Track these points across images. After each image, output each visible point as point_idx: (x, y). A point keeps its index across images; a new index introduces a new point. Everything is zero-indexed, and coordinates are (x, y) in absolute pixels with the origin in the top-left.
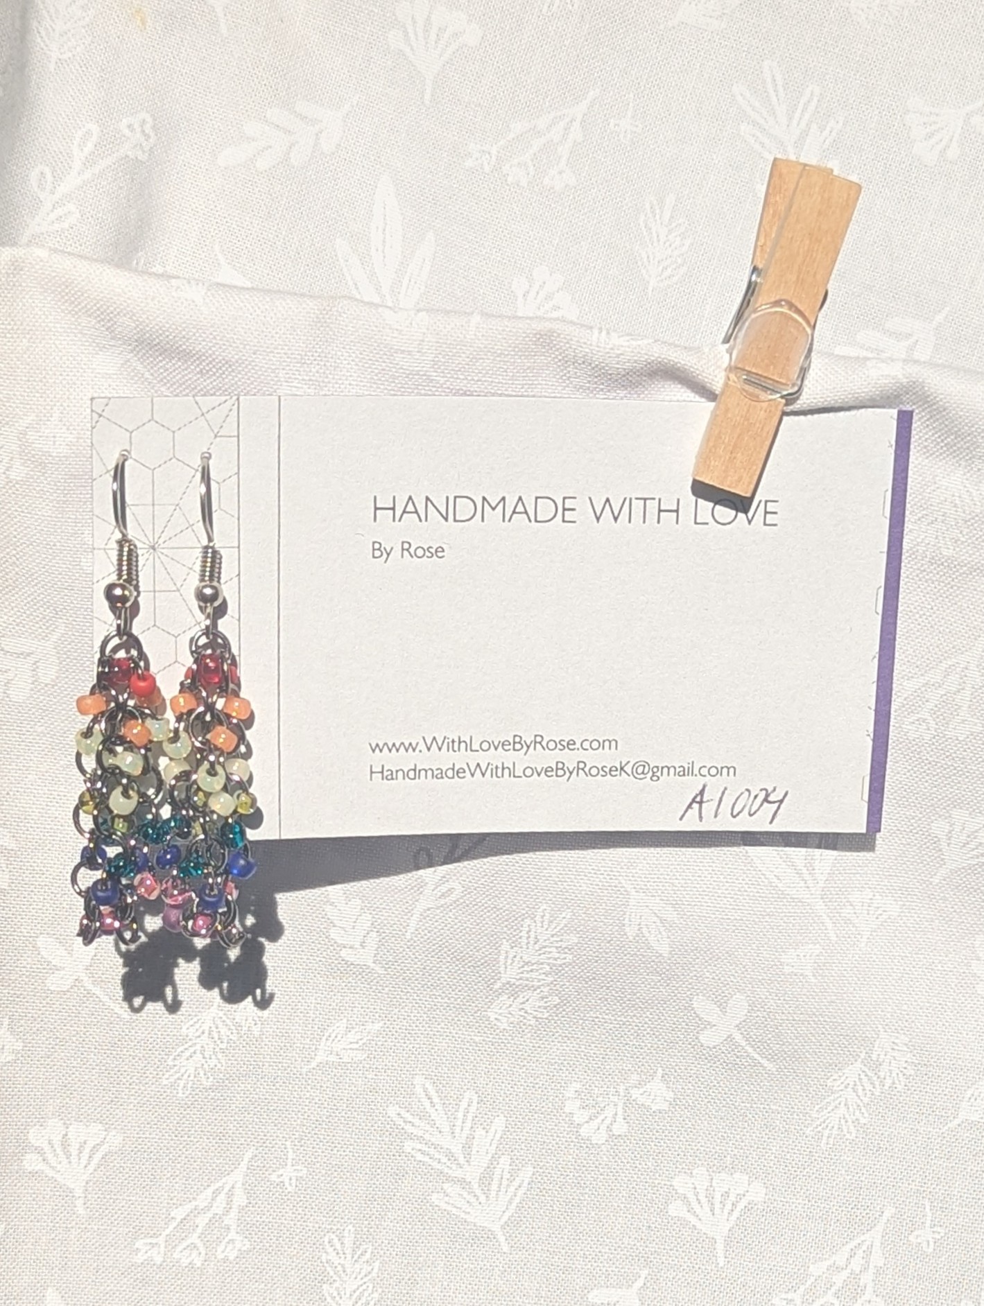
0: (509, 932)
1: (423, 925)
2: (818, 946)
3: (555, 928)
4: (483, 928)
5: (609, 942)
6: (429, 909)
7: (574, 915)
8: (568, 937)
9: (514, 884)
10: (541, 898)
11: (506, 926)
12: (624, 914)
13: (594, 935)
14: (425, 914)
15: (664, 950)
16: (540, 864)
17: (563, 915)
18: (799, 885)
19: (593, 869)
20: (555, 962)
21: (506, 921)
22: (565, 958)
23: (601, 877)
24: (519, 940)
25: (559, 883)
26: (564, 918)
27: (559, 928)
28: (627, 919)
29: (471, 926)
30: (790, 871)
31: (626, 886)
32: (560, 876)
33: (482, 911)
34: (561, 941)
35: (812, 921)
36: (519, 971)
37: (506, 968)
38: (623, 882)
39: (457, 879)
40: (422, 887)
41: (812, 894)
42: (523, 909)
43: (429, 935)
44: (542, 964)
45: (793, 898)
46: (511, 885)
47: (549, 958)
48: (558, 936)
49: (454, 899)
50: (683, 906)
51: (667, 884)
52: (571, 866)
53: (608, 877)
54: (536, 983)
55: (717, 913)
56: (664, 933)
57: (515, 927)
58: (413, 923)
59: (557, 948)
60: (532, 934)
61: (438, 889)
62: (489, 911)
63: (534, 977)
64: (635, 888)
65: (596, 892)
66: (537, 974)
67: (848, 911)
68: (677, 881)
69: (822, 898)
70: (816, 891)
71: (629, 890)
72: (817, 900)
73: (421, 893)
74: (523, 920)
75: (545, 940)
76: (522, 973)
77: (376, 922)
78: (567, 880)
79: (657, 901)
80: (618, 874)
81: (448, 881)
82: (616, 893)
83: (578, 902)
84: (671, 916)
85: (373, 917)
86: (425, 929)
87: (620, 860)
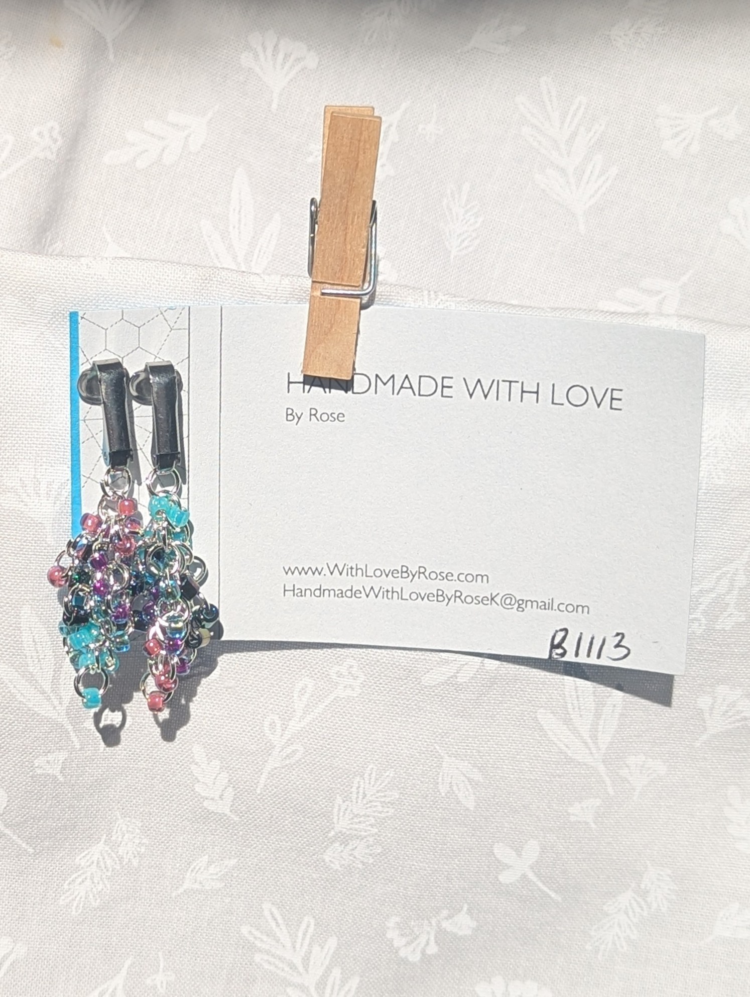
0: (342, 788)
1: (271, 782)
2: (598, 799)
3: (380, 785)
4: (320, 784)
5: (426, 797)
6: (275, 769)
7: (396, 774)
8: (390, 793)
10: (369, 758)
11: (339, 783)
12: (439, 774)
14: (273, 773)
15: (471, 805)
16: (368, 729)
17: (387, 774)
19: (413, 736)
20: (379, 815)
22: (388, 812)
23: (420, 743)
24: (351, 795)
25: (385, 746)
26: (387, 776)
27: (384, 784)
28: (440, 778)
29: (311, 782)
30: (577, 740)
31: (440, 751)
32: (386, 740)
33: (320, 769)
34: (385, 796)
36: (349, 822)
37: (339, 819)
38: (437, 747)
39: (301, 742)
40: (270, 750)
41: (594, 759)
42: (354, 768)
43: (275, 790)
44: (368, 816)
45: (579, 762)
47: (374, 812)
48: (382, 792)
49: (297, 759)
50: (487, 768)
51: (475, 751)
52: (395, 732)
53: (425, 743)
54: (363, 833)
55: (516, 774)
56: (470, 790)
57: (347, 784)
58: (262, 781)
59: (381, 802)
60: (361, 790)
61: (284, 751)
62: (325, 770)
63: (362, 827)
64: (448, 753)
66: (364, 825)
70: (598, 756)
71: (442, 754)
72: (598, 763)
73: (269, 755)
75: (372, 795)
76: (352, 824)
77: (232, 779)
78: (391, 744)
79: (466, 764)
80: (434, 741)
81: (292, 744)
82: (432, 757)
83: (400, 763)
84: (477, 776)
85: (230, 776)
86: (273, 785)
87: (435, 730)
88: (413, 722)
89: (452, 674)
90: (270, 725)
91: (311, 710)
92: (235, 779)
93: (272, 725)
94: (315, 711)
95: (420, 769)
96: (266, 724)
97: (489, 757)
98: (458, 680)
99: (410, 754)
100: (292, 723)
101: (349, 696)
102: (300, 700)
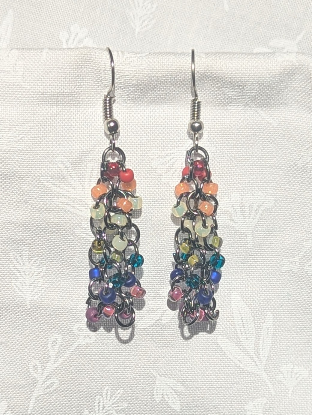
0: (87, 404)
1: (38, 405)
2: (265, 398)
4: (72, 403)
5: (146, 405)
6: (40, 396)
7: (125, 391)
8: (122, 404)
9: (89, 376)
10: (105, 383)
11: (86, 401)
12: (154, 389)
13: (136, 401)
14: (38, 399)
15: (178, 408)
16: (103, 363)
17: (118, 392)
18: (252, 364)
19: (134, 365)
21: (86, 398)
23: (139, 369)
25: (115, 374)
26: (119, 393)
27: (117, 399)
28: (155, 392)
29: (65, 403)
30: (246, 357)
31: (154, 373)
32: (115, 370)
33: (72, 393)
34: (118, 406)
35: (260, 384)
38: (152, 371)
39: (56, 377)
40: (35, 383)
41: (259, 369)
42: (95, 390)
43: (41, 410)
45: (249, 372)
46: (87, 377)
48: (116, 404)
49: (55, 388)
50: (187, 383)
51: (177, 371)
52: (121, 363)
53: (143, 369)
55: (207, 385)
56: (177, 398)
57: (91, 401)
58: (31, 405)
59: (116, 410)
60: (101, 404)
61: (45, 384)
62: (75, 393)
64: (159, 374)
65: (137, 377)
67: (280, 377)
68: (183, 369)
69: (265, 371)
70: (262, 366)
71: (155, 375)
72: (262, 372)
73: (35, 387)
74: (95, 396)
75: (109, 407)
77: (10, 405)
78: (120, 371)
79: (172, 381)
80: (148, 367)
81: (50, 378)
82: (148, 377)
83: (127, 383)
84: (180, 388)
85: (9, 403)
86: (39, 407)
87: (149, 359)
88: (134, 355)
89: (158, 318)
90: (34, 367)
91: (61, 355)
92: (12, 404)
93: (35, 367)
94: (64, 355)
95: (141, 387)
96: (31, 366)
97: (188, 375)
98: (162, 322)
99: (134, 377)
100: (48, 365)
101: (87, 343)
102: (53, 349)
